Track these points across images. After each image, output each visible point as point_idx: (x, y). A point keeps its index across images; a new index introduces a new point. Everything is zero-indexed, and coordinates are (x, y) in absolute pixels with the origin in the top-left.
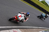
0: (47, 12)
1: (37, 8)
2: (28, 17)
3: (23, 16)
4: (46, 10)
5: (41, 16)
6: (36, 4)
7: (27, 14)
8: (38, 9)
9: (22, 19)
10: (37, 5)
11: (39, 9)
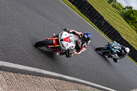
2: (85, 44)
3: (73, 40)
5: (108, 48)
7: (86, 36)
9: (69, 46)
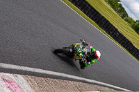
0: (120, 34)
1: (90, 17)
4: (117, 30)
6: (89, 5)
8: (95, 20)
10: (92, 8)
11: (97, 23)
